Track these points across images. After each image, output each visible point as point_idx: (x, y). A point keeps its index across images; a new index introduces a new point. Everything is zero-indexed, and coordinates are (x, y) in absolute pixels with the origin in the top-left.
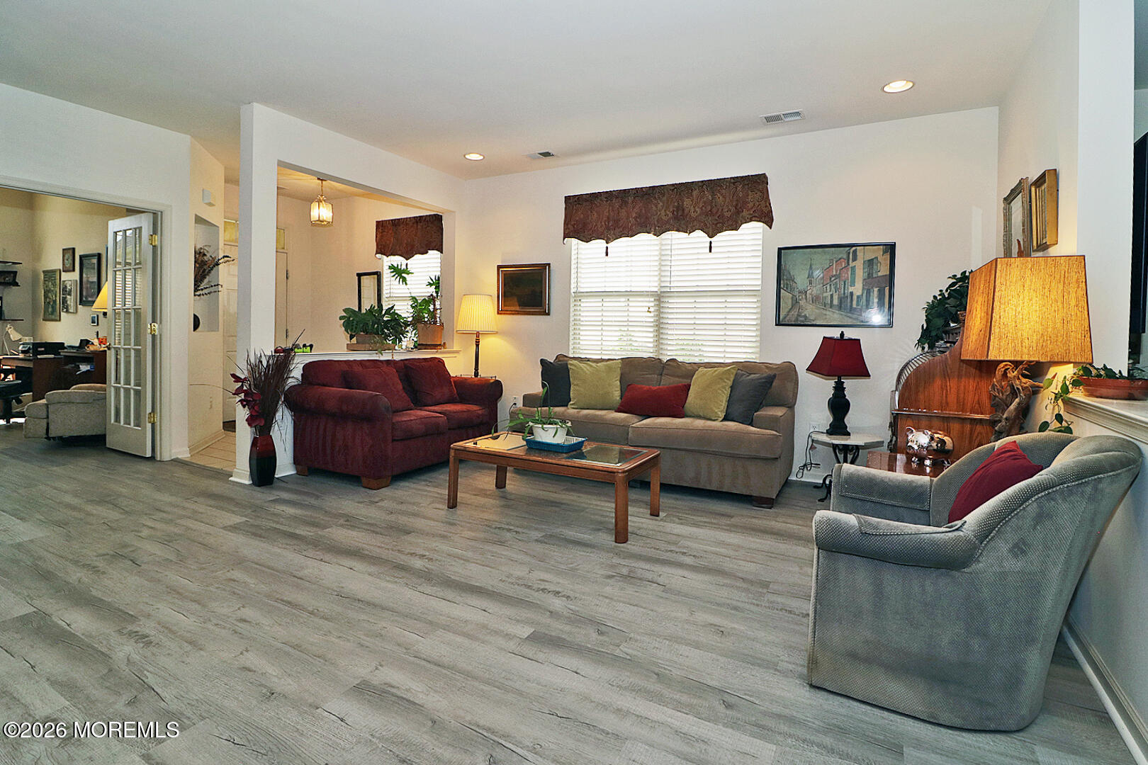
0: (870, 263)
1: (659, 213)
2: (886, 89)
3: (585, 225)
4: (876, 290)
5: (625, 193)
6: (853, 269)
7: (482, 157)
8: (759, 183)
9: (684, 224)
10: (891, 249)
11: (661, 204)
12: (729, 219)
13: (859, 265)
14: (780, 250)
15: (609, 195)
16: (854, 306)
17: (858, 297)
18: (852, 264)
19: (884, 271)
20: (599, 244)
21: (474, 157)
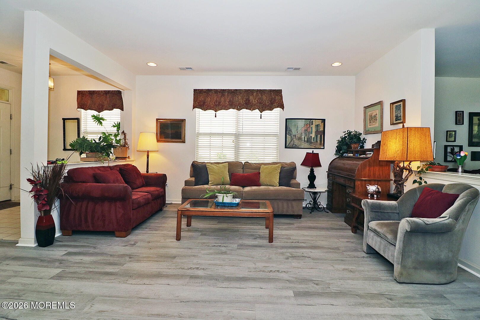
0: (317, 126)
1: (239, 101)
2: (333, 65)
3: (204, 103)
4: (319, 135)
5: (223, 91)
6: (312, 128)
7: (156, 65)
8: (278, 93)
9: (250, 106)
10: (323, 121)
11: (240, 97)
12: (268, 106)
13: (313, 126)
14: (286, 119)
15: (216, 91)
16: (312, 141)
17: (313, 138)
18: (311, 126)
19: (322, 129)
20: (211, 112)
21: (152, 64)
